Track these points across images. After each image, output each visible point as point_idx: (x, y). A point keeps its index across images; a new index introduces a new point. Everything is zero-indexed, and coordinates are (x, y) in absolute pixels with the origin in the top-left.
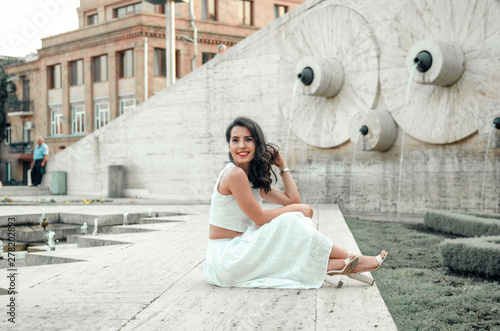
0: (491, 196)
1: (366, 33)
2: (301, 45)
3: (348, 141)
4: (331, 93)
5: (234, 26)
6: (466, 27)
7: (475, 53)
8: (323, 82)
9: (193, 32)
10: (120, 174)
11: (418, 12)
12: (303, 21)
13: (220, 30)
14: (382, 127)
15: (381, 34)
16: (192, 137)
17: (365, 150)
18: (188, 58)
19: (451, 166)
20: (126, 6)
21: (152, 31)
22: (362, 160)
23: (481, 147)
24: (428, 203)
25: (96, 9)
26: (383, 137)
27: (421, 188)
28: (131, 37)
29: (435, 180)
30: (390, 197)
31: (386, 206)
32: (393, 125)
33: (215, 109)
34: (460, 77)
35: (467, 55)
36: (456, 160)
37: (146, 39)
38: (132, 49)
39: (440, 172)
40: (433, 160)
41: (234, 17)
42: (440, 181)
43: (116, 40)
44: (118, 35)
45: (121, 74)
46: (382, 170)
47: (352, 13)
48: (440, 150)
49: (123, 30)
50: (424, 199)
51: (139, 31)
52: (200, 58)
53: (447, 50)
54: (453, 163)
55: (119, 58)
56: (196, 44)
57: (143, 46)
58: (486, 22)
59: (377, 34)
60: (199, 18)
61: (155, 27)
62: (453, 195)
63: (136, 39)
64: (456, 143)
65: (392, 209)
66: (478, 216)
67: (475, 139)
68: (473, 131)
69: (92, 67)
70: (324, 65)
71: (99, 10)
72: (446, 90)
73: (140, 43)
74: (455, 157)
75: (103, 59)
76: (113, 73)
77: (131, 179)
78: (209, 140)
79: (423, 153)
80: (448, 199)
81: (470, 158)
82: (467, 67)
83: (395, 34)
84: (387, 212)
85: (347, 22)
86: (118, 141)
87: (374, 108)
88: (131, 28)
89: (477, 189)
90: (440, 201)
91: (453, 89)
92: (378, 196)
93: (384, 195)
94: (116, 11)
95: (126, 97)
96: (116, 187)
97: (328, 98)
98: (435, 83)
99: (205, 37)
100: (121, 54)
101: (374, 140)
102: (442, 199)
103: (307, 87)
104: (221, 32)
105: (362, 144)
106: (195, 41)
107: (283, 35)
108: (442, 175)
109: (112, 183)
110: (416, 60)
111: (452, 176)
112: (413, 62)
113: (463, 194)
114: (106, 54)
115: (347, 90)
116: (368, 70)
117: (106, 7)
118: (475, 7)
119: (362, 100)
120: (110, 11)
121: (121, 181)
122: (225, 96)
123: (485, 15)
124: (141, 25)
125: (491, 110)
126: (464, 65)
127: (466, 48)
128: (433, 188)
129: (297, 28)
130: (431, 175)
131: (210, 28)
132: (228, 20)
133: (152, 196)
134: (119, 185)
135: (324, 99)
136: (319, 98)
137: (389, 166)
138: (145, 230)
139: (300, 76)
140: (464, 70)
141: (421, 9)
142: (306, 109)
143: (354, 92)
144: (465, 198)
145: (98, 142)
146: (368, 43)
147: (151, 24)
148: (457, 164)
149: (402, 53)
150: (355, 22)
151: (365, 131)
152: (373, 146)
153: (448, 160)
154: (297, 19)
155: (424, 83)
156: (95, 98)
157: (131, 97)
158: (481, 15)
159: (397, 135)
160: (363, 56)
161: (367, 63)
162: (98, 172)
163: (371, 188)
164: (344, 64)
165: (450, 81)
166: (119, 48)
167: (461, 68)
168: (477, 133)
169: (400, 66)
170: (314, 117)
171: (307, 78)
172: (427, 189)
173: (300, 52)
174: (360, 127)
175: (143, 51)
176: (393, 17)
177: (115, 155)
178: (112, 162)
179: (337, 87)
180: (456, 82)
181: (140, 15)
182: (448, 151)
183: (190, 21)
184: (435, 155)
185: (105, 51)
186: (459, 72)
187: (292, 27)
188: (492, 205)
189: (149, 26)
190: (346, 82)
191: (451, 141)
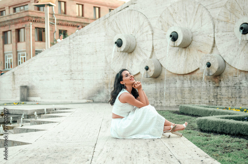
0: (205, 98)
1: (146, 23)
2: (115, 28)
3: (139, 73)
4: (130, 51)
5: (74, 17)
6: (192, 21)
7: (197, 33)
8: (127, 45)
9: (54, 19)
10: (26, 90)
11: (170, 14)
12: (116, 17)
13: (67, 19)
14: (155, 67)
15: (154, 24)
16: (62, 72)
17: (147, 77)
18: (52, 33)
19: (187, 84)
20: (20, 7)
21: (34, 19)
22: (145, 82)
23: (200, 75)
24: (177, 102)
25: (4, 8)
26: (155, 71)
27: (173, 95)
28: (23, 22)
29: (179, 91)
30: (159, 99)
31: (157, 103)
32: (159, 66)
33: (74, 58)
34: (190, 44)
35: (193, 34)
36: (189, 82)
37: (31, 23)
38: (24, 28)
39: (182, 87)
40: (178, 81)
41: (74, 13)
42: (182, 91)
43: (16, 24)
44: (17, 21)
45: (18, 40)
46: (155, 87)
47: (140, 13)
48: (182, 77)
49: (19, 18)
50: (175, 99)
51: (27, 19)
52: (58, 32)
53: (184, 31)
54: (188, 83)
55: (17, 32)
56: (56, 25)
57: (30, 26)
58: (202, 19)
59: (152, 23)
60: (57, 13)
61: (35, 17)
62: (188, 97)
63: (26, 23)
64: (189, 74)
65: (160, 105)
66: (204, 107)
67: (197, 72)
68: (197, 68)
69: (3, 37)
70: (127, 38)
71: (6, 8)
72: (184, 49)
73: (28, 25)
74: (189, 80)
75: (9, 33)
76: (14, 40)
77: (31, 92)
78: (71, 73)
79: (174, 78)
80: (186, 99)
81: (195, 80)
82: (193, 39)
83: (160, 24)
84: (157, 106)
85: (137, 17)
86: (24, 74)
87: (150, 58)
88: (23, 17)
89: (199, 94)
90: (182, 100)
91: (187, 49)
92: (153, 98)
93: (156, 98)
94: (15, 9)
95: (21, 52)
96: (24, 96)
97: (129, 53)
98: (179, 46)
99: (60, 22)
100: (18, 31)
101: (151, 72)
102: (183, 99)
103: (119, 48)
104: (68, 20)
105: (146, 74)
106: (55, 24)
107: (107, 23)
108: (183, 88)
109: (22, 94)
110: (171, 36)
111: (187, 89)
112: (169, 37)
113: (193, 97)
114: (11, 31)
115: (138, 49)
116: (148, 40)
117: (9, 7)
118: (197, 12)
119: (145, 54)
120: (12, 9)
121: (26, 93)
122: (79, 52)
123: (201, 15)
124: (29, 16)
125: (205, 59)
126: (192, 38)
127: (193, 31)
128: (179, 94)
129: (113, 20)
130: (178, 88)
131: (62, 18)
132: (71, 14)
133: (43, 100)
134: (25, 95)
135: (127, 54)
136: (124, 53)
137: (158, 84)
138: (58, 116)
139: (116, 43)
140: (192, 40)
141: (172, 12)
142: (118, 58)
143: (141, 50)
144: (193, 99)
145: (14, 75)
146: (148, 28)
147: (33, 16)
148: (189, 83)
149: (164, 32)
150: (141, 18)
151: (147, 68)
152: (151, 75)
153: (185, 82)
154: (113, 16)
155: (174, 46)
156: (5, 52)
157: (23, 51)
158: (199, 16)
159: (162, 70)
160: (145, 34)
161: (147, 37)
162: (14, 89)
163: (150, 95)
164: (136, 37)
165: (186, 46)
166: (17, 28)
167: (191, 39)
168: (199, 69)
169: (163, 38)
170: (122, 62)
171: (119, 44)
172: (176, 95)
173: (115, 32)
174: (145, 67)
175: (30, 29)
176: (159, 16)
177: (23, 80)
178: (21, 84)
179: (133, 48)
180: (188, 46)
181: (28, 11)
182: (185, 78)
183: (53, 14)
184: (180, 79)
185: (10, 29)
186: (190, 41)
187: (111, 20)
188: (206, 102)
189: (33, 17)
190: (137, 45)
191: (187, 73)
